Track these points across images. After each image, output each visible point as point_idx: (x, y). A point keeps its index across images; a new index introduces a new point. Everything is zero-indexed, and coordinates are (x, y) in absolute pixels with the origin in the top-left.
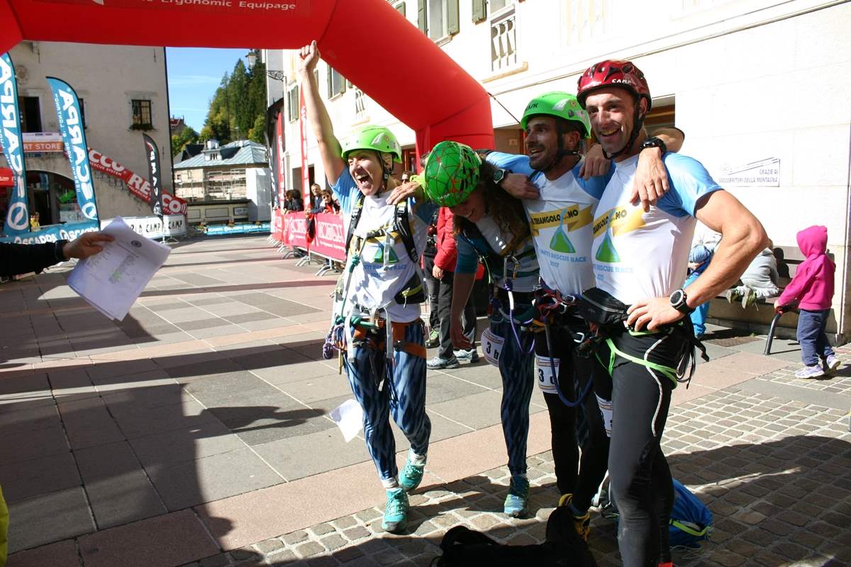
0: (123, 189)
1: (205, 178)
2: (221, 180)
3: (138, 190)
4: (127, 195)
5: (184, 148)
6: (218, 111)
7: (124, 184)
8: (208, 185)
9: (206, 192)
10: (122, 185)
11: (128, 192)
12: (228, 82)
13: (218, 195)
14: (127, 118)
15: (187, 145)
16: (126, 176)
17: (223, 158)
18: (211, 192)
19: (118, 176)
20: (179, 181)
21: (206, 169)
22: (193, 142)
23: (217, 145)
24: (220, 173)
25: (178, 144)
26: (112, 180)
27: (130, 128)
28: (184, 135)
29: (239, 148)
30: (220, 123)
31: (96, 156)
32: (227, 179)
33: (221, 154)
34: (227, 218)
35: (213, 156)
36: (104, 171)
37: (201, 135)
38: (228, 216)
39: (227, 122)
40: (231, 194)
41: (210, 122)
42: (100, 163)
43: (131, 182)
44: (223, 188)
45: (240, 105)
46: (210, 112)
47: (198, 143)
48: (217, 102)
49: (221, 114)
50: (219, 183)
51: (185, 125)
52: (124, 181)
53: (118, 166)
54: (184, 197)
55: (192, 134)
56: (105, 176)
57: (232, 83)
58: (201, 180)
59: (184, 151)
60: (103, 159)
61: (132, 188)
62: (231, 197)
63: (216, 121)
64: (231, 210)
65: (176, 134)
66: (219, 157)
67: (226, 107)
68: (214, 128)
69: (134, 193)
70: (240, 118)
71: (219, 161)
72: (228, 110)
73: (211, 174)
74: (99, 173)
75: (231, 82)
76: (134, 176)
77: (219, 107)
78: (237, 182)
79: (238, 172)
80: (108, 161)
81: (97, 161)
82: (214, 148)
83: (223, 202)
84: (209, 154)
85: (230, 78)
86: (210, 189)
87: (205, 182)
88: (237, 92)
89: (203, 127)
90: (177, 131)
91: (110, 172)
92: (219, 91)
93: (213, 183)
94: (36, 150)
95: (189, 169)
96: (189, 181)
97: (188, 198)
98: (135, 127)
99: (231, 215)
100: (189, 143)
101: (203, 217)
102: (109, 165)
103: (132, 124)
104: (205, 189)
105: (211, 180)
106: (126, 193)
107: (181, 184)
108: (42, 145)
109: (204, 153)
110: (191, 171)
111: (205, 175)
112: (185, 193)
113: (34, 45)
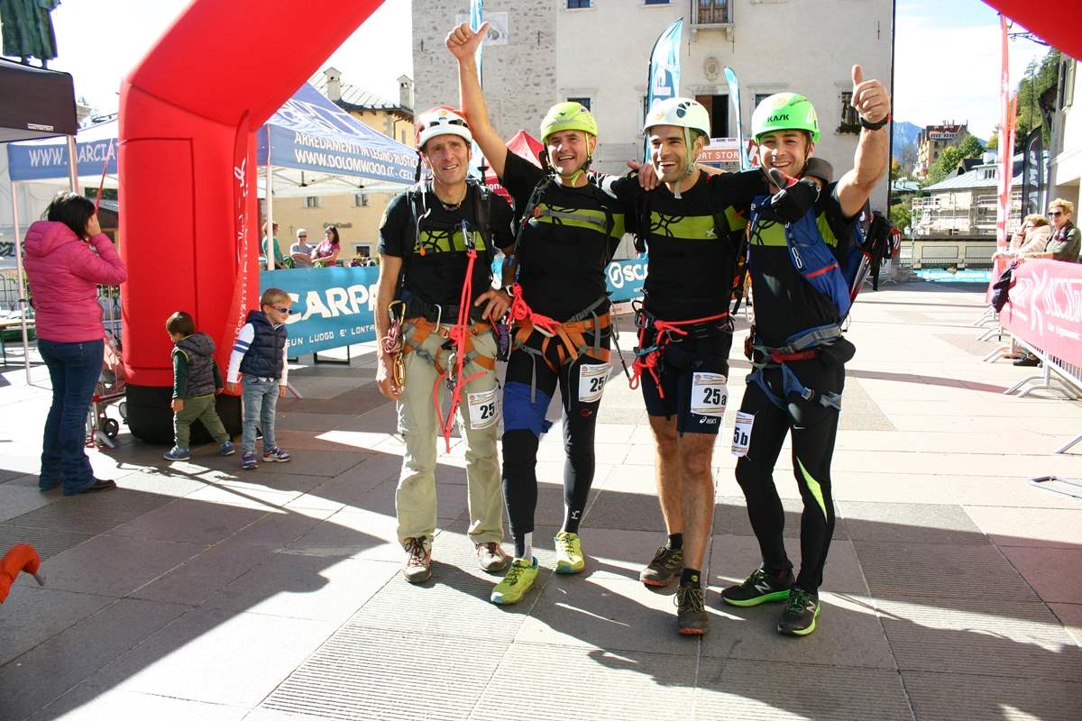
1: (975, 203)
5: (960, 164)
8: (977, 213)
14: (836, 121)
15: (965, 160)
18: (980, 224)
20: (938, 206)
21: (976, 191)
22: (975, 155)
25: (953, 158)
27: (837, 130)
28: (963, 146)
35: (989, 173)
47: (980, 155)
50: (993, 212)
51: (968, 133)
54: (942, 229)
55: (977, 147)
58: (967, 207)
59: (961, 168)
65: (953, 145)
67: (1030, 107)
71: (996, 180)
72: (1032, 110)
73: (982, 198)
77: (1020, 106)
82: (992, 162)
84: (984, 170)
86: (979, 219)
87: (972, 209)
88: (1047, 84)
89: (993, 134)
90: (954, 142)
92: (1023, 83)
93: (984, 212)
94: (715, 159)
95: (953, 190)
96: (952, 207)
97: (947, 230)
98: (843, 129)
100: (967, 157)
101: (961, 257)
104: (972, 218)
105: (982, 206)
107: (939, 211)
108: (724, 153)
109: (977, 169)
110: (956, 194)
111: (974, 199)
112: (943, 225)
113: (728, 30)
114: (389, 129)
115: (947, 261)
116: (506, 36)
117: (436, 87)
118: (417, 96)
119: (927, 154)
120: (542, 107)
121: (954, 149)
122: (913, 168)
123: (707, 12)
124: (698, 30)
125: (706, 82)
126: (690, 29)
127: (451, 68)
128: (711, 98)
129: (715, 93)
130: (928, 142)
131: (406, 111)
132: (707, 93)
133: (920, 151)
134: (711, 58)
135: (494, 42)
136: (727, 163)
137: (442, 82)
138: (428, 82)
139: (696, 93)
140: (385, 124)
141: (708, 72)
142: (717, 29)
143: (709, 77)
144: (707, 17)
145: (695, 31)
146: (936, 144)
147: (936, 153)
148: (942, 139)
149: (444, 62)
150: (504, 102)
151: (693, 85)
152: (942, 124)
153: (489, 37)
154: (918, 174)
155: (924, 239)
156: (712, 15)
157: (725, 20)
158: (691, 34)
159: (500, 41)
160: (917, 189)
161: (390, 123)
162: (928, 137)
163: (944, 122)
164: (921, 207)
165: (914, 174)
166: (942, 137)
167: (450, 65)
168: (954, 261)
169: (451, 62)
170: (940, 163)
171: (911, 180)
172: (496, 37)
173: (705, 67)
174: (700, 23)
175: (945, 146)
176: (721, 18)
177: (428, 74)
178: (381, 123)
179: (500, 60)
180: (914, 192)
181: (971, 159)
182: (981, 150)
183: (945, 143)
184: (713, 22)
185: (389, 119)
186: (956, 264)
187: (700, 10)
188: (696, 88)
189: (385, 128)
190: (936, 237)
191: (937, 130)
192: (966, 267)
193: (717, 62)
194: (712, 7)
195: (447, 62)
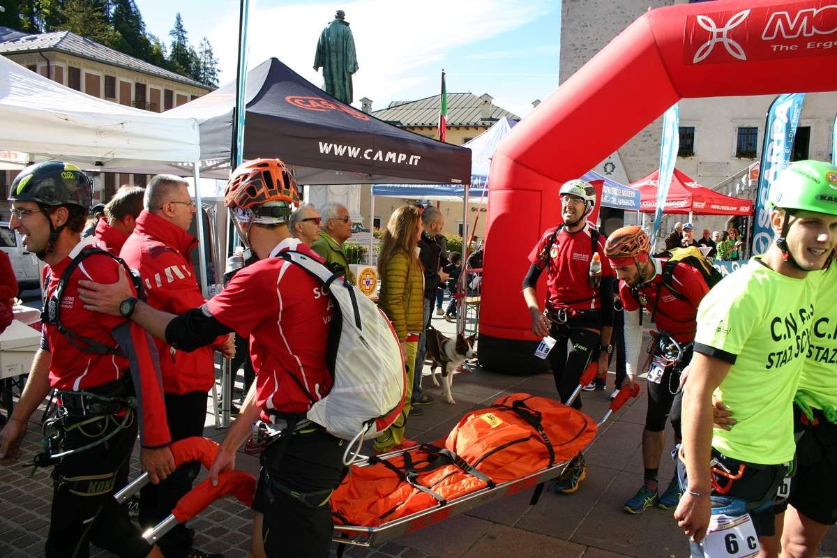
120: (656, 132)
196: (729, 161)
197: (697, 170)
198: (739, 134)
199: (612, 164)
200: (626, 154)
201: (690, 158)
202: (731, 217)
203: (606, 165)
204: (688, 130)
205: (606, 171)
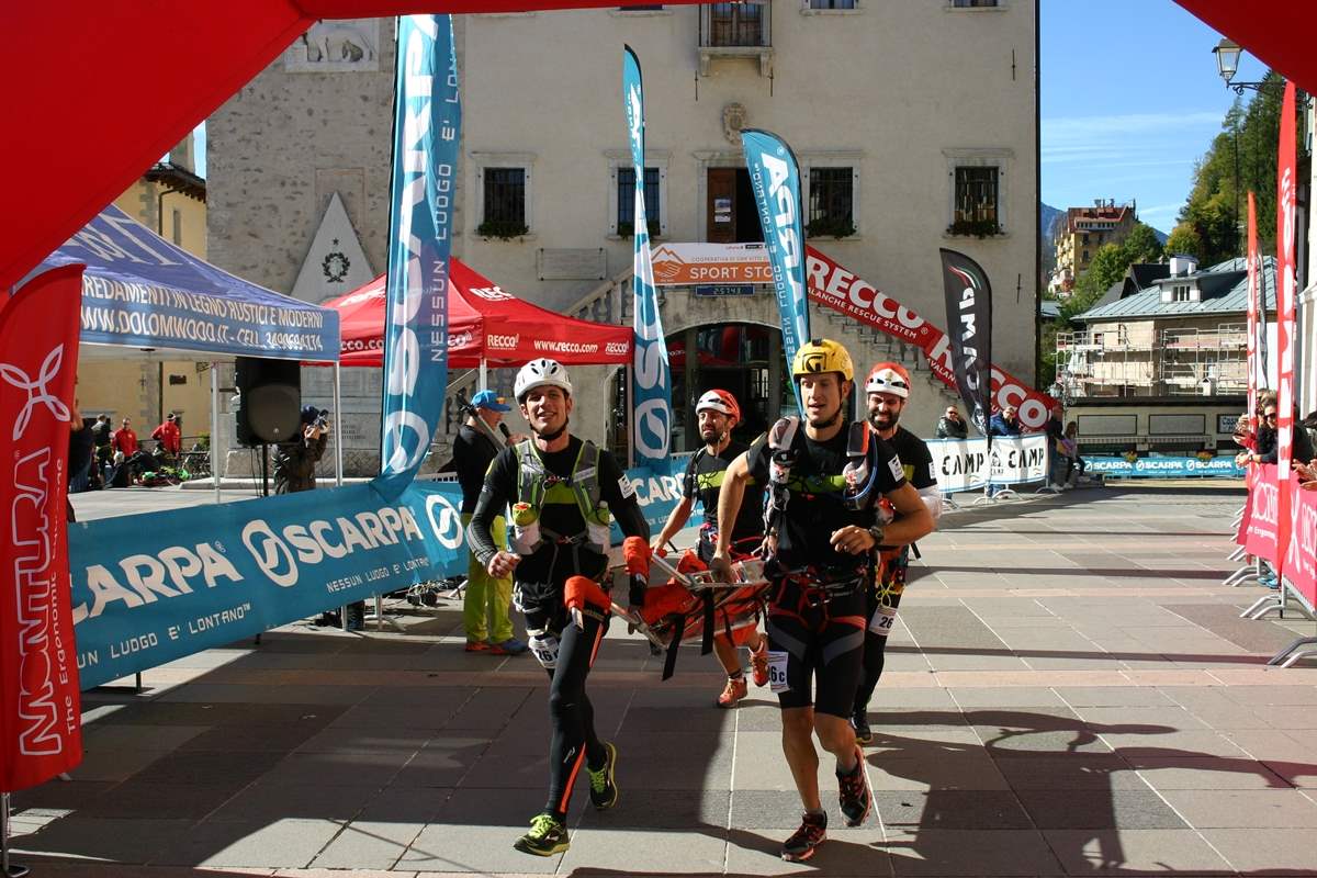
0: (917, 369)
1: (1157, 343)
2: (1192, 348)
3: (950, 373)
4: (925, 381)
5: (1128, 273)
6: (1214, 190)
7: (921, 357)
8: (1164, 357)
9: (1157, 375)
10: (916, 359)
11: (929, 375)
12: (1242, 120)
13: (1183, 381)
14: (943, 210)
15: (1136, 267)
16: (927, 338)
17: (1204, 298)
18: (1168, 375)
19: (910, 340)
20: (1098, 346)
21: (1161, 321)
22: (1149, 258)
23: (1191, 267)
24: (1194, 333)
25: (1116, 263)
26: (896, 348)
27: (948, 230)
28: (1131, 243)
29: (1244, 274)
30: (1216, 215)
31: (866, 294)
32: (1210, 347)
33: (1199, 288)
34: (1200, 439)
35: (1180, 293)
36: (879, 327)
37: (1169, 243)
38: (1204, 434)
39: (1233, 213)
40: (1213, 382)
41: (1193, 214)
42: (871, 310)
43: (935, 354)
44: (1198, 368)
45: (1265, 173)
46: (1196, 191)
47: (1160, 258)
48: (1213, 168)
49: (1221, 194)
50: (1188, 356)
51: (1136, 221)
52: (920, 349)
53: (911, 316)
54: (1107, 384)
55: (1151, 239)
56: (881, 338)
57: (1251, 123)
58: (1148, 347)
59: (1128, 279)
60: (879, 300)
61: (937, 367)
62: (1213, 390)
63: (1208, 210)
64: (1212, 421)
65: (1114, 242)
66: (1195, 294)
67: (1234, 178)
68: (1201, 226)
69: (942, 378)
70: (1266, 205)
71: (1194, 303)
72: (1238, 185)
73: (1171, 333)
74: (868, 329)
75: (1248, 119)
76: (945, 340)
77: (1217, 179)
78: (1233, 354)
79: (1236, 330)
80: (891, 305)
81: (866, 304)
82: (1184, 274)
83: (1193, 400)
84: (1172, 287)
85: (1247, 111)
86: (1167, 368)
87: (1155, 352)
88: (1260, 143)
89: (1176, 224)
90: (1115, 235)
91: (891, 331)
92: (1221, 141)
93: (1178, 355)
94: (745, 279)
95: (1121, 319)
96: (1121, 348)
97: (1115, 386)
98: (959, 228)
99: (1211, 431)
100: (1139, 261)
101: (1143, 432)
102: (890, 315)
103: (952, 220)
104: (1156, 367)
105: (1170, 347)
106: (924, 377)
107: (1102, 354)
108: (758, 268)
109: (1161, 285)
110: (1126, 324)
111: (1158, 335)
112: (1108, 374)
113: (762, 59)
114: (150, 208)
115: (1119, 440)
116: (376, 57)
117: (249, 141)
118: (212, 156)
119: (1072, 255)
121: (1116, 248)
122: (1049, 278)
123: (727, 27)
124: (712, 57)
125: (725, 144)
126: (697, 56)
127: (276, 108)
128: (734, 173)
129: (741, 166)
130: (1073, 236)
131: (181, 175)
132: (725, 164)
133: (1060, 250)
134: (736, 105)
135: (354, 67)
136: (764, 285)
137: (259, 134)
138: (233, 131)
139: (707, 164)
140: (143, 198)
141: (728, 129)
142: (745, 57)
143: (731, 138)
144: (727, 34)
145: (707, 58)
146: (1086, 239)
147: (1086, 253)
148: (1093, 231)
149: (263, 97)
150: (373, 171)
151: (705, 151)
152: (1095, 206)
153: (344, 57)
154: (1057, 287)
155: (1081, 403)
156: (734, 32)
157: (758, 41)
158: (699, 63)
159: (365, 65)
160: (1058, 312)
161: (152, 198)
162: (1071, 225)
163: (1097, 202)
164: (1070, 347)
165: (1051, 287)
166: (1095, 227)
167: (276, 103)
168: (1132, 440)
169: (275, 98)
170: (1096, 271)
171: (1048, 299)
172: (357, 57)
173: (723, 119)
174: (714, 44)
175: (1100, 242)
176: (751, 37)
177: (232, 117)
178: (137, 198)
179: (365, 99)
180: (1052, 319)
181: (1143, 266)
182: (1159, 248)
183: (1101, 238)
184: (737, 44)
185: (151, 191)
186: (1135, 444)
187: (714, 23)
188: (708, 155)
189: (143, 205)
190: (1098, 399)
191: (1085, 215)
192: (1150, 450)
193: (744, 113)
194: (734, 19)
195: (268, 97)
196: (605, 245)
197: (536, 267)
198: (620, 184)
199: (341, 256)
200: (374, 233)
201: (517, 238)
202: (614, 369)
203: (328, 260)
204: (511, 174)
205: (327, 273)
